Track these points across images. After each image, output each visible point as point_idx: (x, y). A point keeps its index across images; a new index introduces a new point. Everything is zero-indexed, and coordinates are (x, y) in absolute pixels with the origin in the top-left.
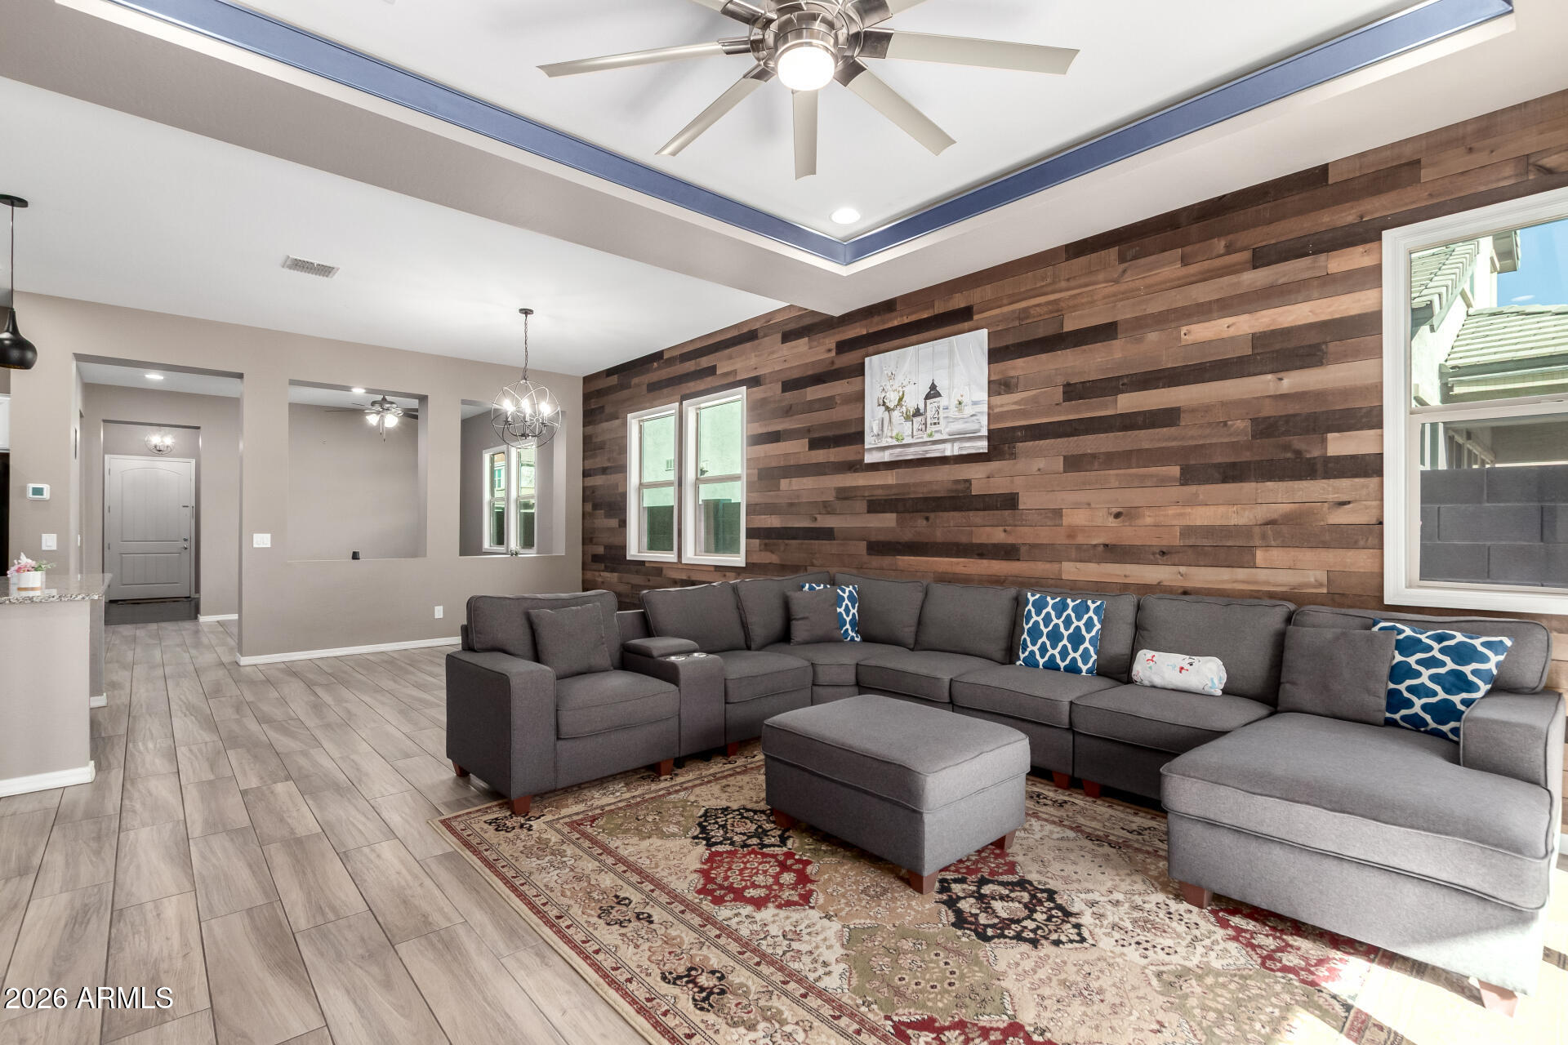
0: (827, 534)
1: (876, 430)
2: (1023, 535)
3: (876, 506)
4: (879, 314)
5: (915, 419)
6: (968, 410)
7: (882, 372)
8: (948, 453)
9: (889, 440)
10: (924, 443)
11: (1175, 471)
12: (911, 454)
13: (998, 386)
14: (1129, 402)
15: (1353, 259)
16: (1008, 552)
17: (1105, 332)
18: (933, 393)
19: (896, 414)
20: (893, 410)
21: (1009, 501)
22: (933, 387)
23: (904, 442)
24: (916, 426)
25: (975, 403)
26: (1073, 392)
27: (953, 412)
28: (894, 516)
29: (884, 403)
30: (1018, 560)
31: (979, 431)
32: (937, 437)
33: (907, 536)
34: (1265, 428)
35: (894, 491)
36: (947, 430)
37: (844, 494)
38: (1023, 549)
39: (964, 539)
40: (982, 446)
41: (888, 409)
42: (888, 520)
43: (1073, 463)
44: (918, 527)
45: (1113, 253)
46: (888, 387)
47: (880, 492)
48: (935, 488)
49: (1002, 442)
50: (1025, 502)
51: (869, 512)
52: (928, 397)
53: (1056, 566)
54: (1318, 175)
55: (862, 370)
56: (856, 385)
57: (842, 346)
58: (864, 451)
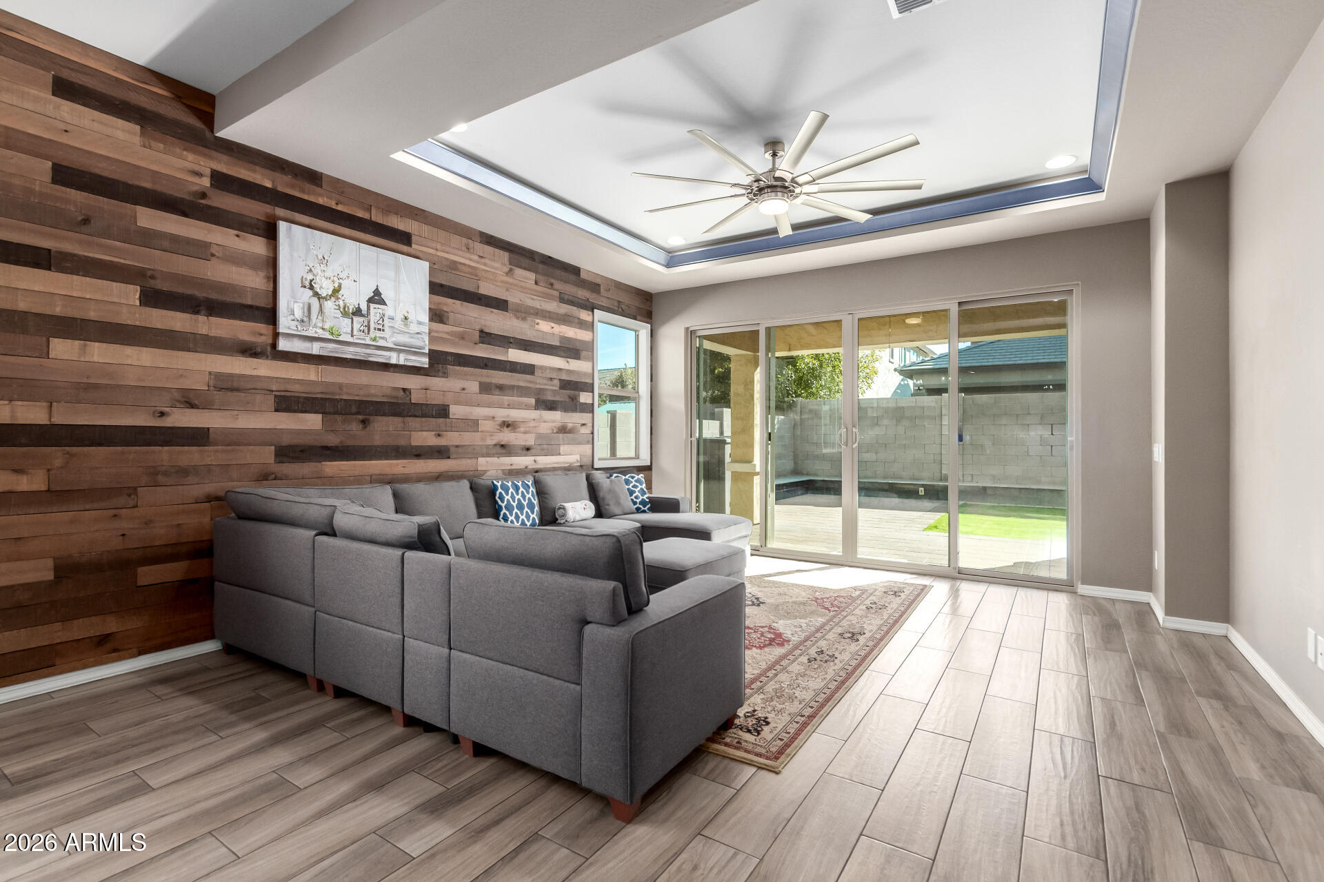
0: (198, 437)
1: (298, 314)
2: (451, 439)
3: (287, 403)
4: (295, 175)
5: (356, 319)
6: (414, 328)
7: (308, 250)
8: (393, 361)
9: (320, 331)
10: (368, 346)
11: (533, 401)
12: (349, 353)
13: (437, 316)
14: (515, 355)
15: (584, 315)
16: (441, 453)
17: (500, 304)
18: (377, 298)
19: (329, 305)
20: (325, 298)
21: (443, 412)
22: (377, 292)
23: (340, 338)
24: (356, 326)
25: (420, 323)
26: (486, 337)
27: (398, 324)
28: (320, 416)
29: (311, 288)
30: (449, 458)
31: (424, 348)
32: (381, 343)
33: (333, 440)
34: (566, 385)
35: (319, 389)
36: (393, 339)
37: (227, 386)
38: (452, 450)
39: (402, 442)
40: (424, 362)
41: (316, 294)
42: (312, 421)
43: (485, 388)
44: (351, 432)
45: (505, 256)
46: (317, 270)
47: (297, 388)
48: (373, 391)
49: (439, 362)
50: (456, 411)
51: (276, 410)
52: (370, 301)
53: (474, 461)
54: (576, 271)
55: (270, 233)
56: (256, 246)
57: (220, 181)
58: (276, 335)
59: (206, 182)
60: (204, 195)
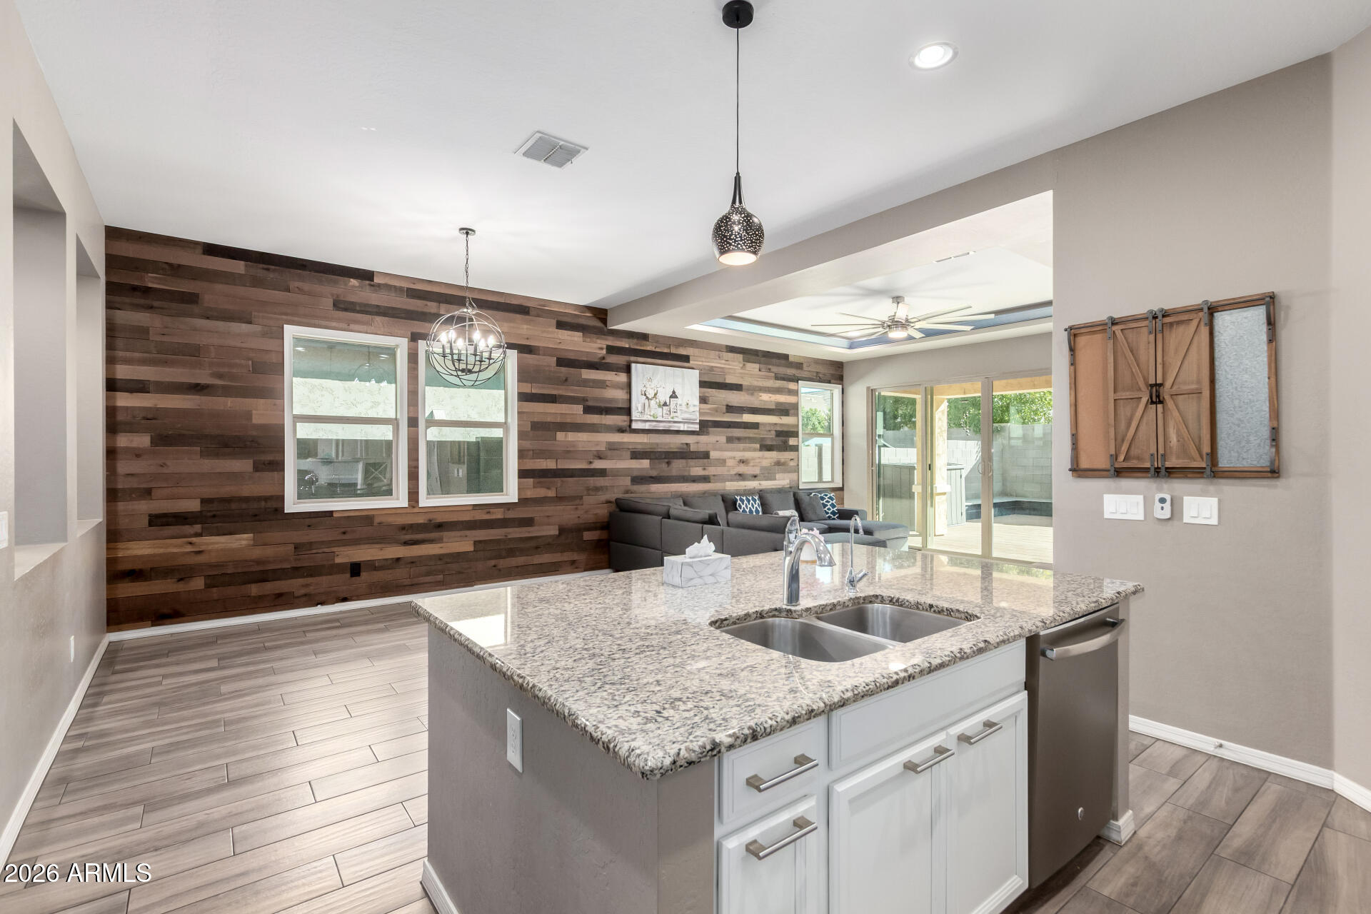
0: (602, 473)
1: (640, 409)
2: (711, 471)
3: (636, 455)
4: (638, 338)
5: (664, 407)
6: (692, 409)
7: (644, 376)
8: (682, 429)
9: (649, 417)
10: (670, 422)
11: (758, 446)
12: (661, 426)
13: (703, 400)
14: (747, 418)
15: (792, 386)
16: (706, 479)
17: (738, 387)
18: (674, 396)
19: (653, 402)
20: (651, 399)
21: (706, 455)
22: (674, 392)
23: (658, 419)
24: (664, 412)
25: (694, 406)
26: (730, 409)
27: (684, 408)
28: (649, 461)
29: (645, 395)
30: (710, 482)
31: (696, 420)
32: (676, 419)
33: (654, 473)
34: (779, 434)
35: (648, 446)
36: (682, 416)
37: (613, 447)
38: (712, 478)
39: (686, 474)
40: (696, 428)
41: (647, 398)
42: (645, 463)
43: (730, 440)
44: (662, 468)
45: (740, 357)
46: (648, 386)
47: (640, 447)
48: (672, 446)
49: (705, 426)
50: (713, 454)
51: (631, 459)
52: (671, 397)
53: (722, 484)
54: (786, 357)
55: (628, 370)
56: (622, 378)
57: (611, 349)
58: (631, 421)
59: (604, 352)
60: (604, 358)
